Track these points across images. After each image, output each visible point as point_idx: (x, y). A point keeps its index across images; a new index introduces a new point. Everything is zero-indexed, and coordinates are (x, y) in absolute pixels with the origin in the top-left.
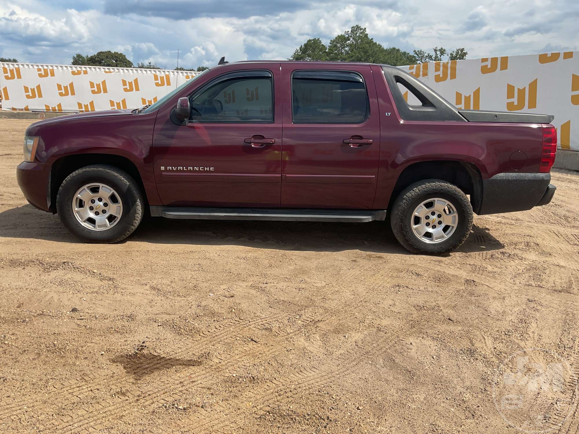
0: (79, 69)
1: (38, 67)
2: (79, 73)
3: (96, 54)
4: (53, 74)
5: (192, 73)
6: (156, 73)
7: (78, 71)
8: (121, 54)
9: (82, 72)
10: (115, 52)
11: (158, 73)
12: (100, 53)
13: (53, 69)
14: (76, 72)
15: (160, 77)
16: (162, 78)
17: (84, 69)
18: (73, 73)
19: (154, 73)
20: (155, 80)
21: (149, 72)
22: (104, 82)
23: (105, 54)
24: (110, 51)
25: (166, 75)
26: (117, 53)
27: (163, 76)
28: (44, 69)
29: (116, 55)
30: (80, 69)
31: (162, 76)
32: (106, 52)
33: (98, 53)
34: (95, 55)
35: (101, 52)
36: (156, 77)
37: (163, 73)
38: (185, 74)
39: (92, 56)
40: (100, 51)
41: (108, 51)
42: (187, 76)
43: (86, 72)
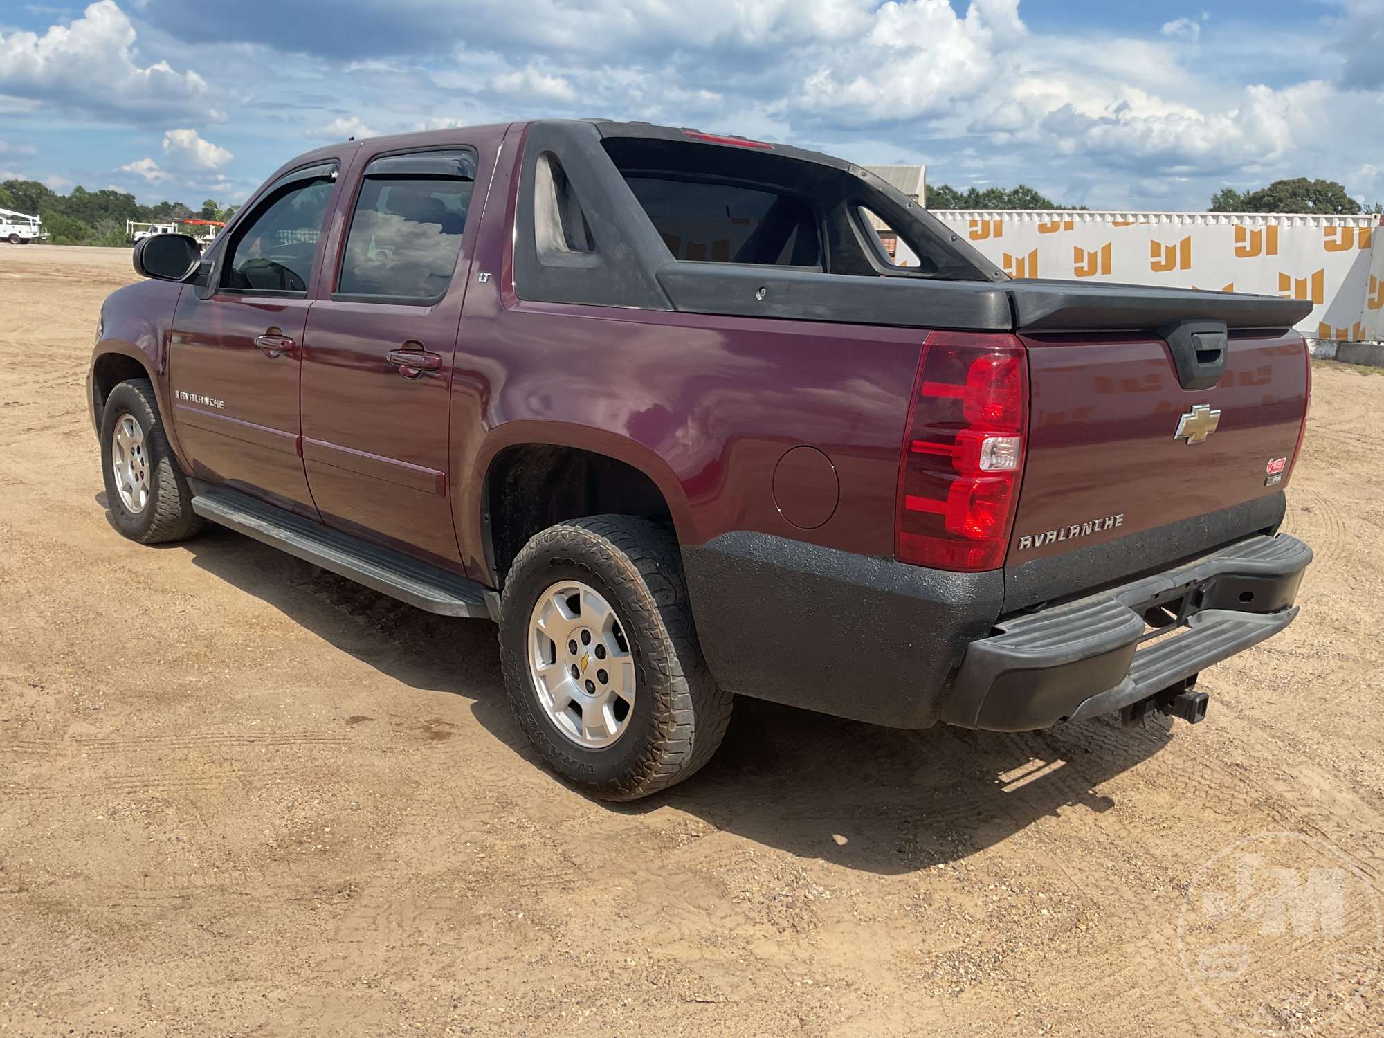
0: (1056, 218)
1: (973, 217)
2: (1055, 227)
3: (1266, 188)
4: (998, 233)
5: (1345, 219)
6: (1242, 223)
7: (1053, 223)
8: (1333, 185)
9: (1062, 225)
10: (1317, 180)
11: (1247, 221)
12: (1274, 187)
13: (1001, 221)
14: (1049, 225)
15: (1252, 232)
16: (1256, 236)
17: (1067, 218)
18: (1043, 228)
19: (1236, 222)
20: (1236, 241)
21: (1223, 221)
22: (1107, 250)
23: (1289, 188)
24: (1304, 179)
25: (1269, 227)
26: (1324, 182)
27: (1261, 231)
28: (984, 222)
29: (1319, 188)
30: (1059, 219)
31: (1256, 230)
32: (1294, 182)
33: (1273, 185)
34: (1263, 190)
35: (1281, 183)
36: (1240, 234)
37: (1261, 222)
38: (1325, 224)
39: (1257, 193)
40: (1277, 180)
41: (1299, 179)
42: (1331, 227)
43: (1069, 226)
